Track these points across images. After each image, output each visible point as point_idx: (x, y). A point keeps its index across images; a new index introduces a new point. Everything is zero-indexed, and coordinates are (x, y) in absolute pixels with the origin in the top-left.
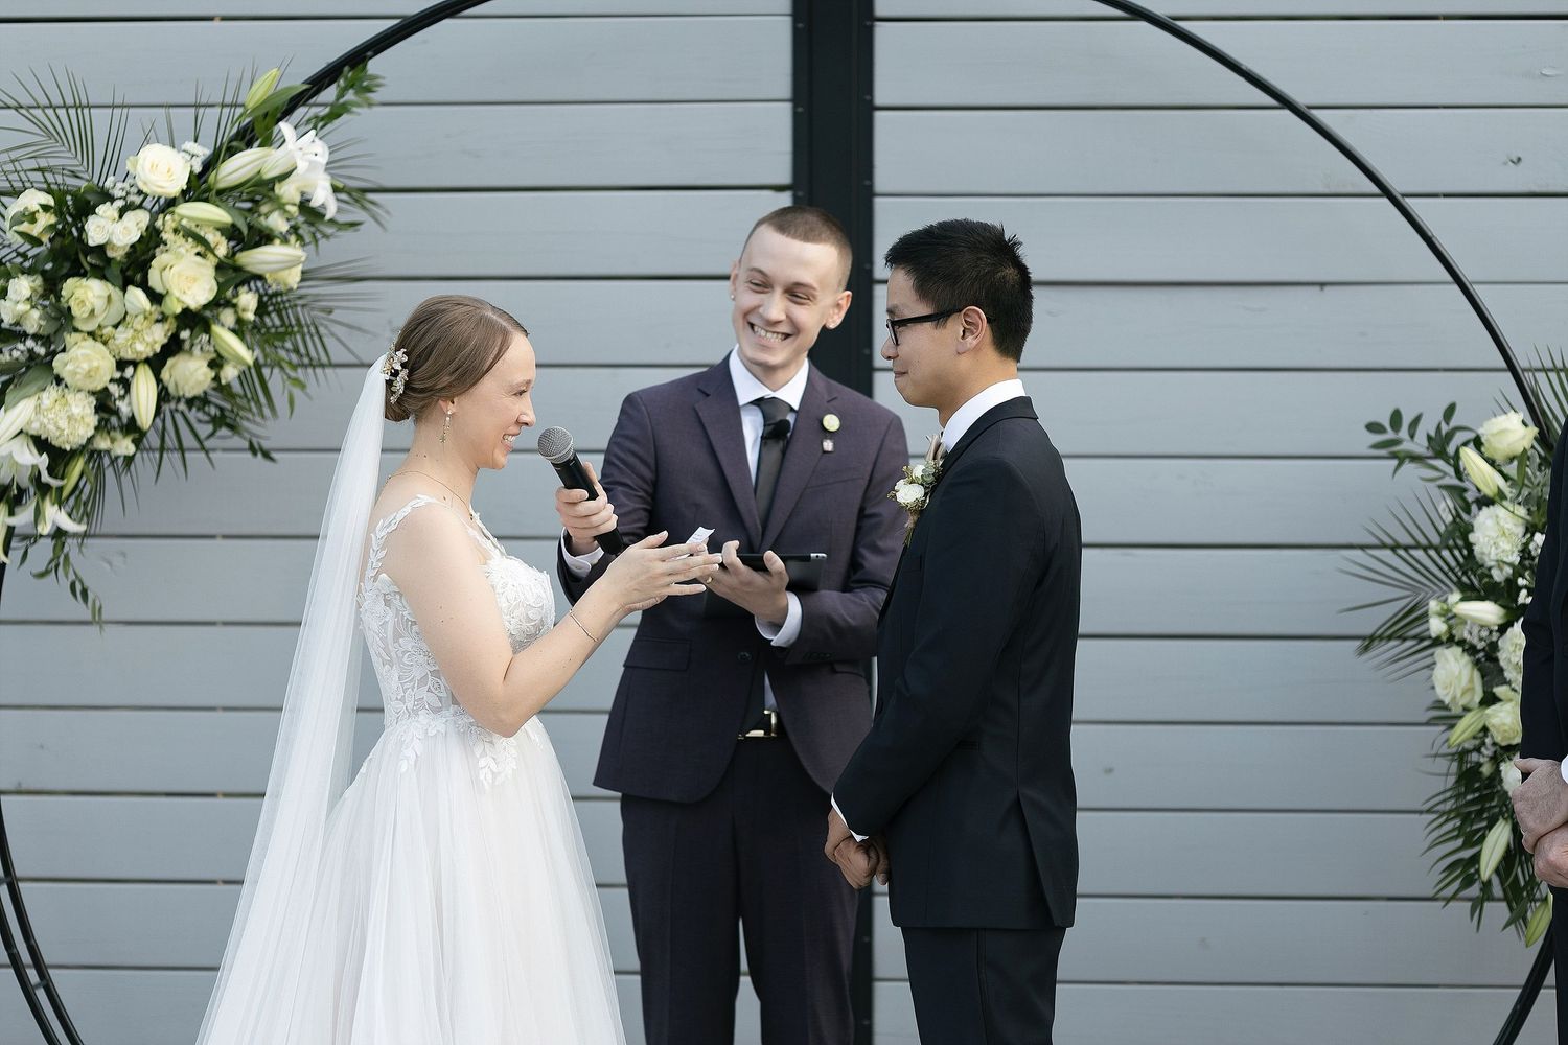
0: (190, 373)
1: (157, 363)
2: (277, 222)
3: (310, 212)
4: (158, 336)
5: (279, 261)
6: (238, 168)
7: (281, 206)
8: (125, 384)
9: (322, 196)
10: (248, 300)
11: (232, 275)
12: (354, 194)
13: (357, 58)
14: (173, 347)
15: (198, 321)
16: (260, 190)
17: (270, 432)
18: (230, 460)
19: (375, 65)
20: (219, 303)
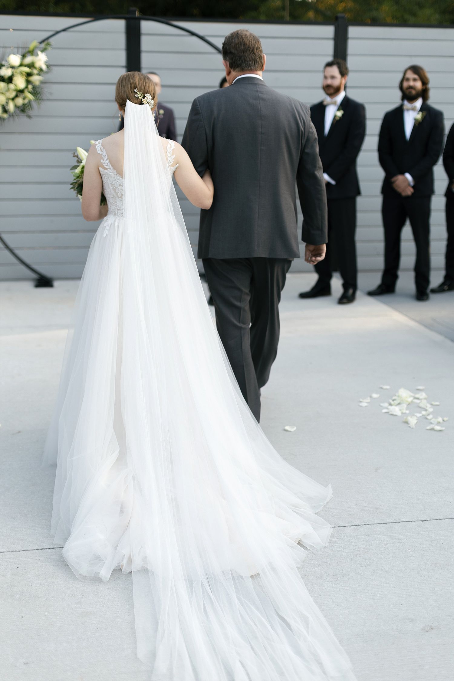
0: (20, 101)
1: (13, 99)
2: (35, 71)
3: (41, 70)
4: (13, 94)
5: (36, 79)
6: (29, 60)
7: (35, 68)
8: (7, 103)
9: (44, 67)
10: (30, 87)
11: (28, 82)
12: (48, 66)
13: (48, 38)
14: (17, 96)
15: (22, 91)
16: (31, 66)
17: (31, 113)
18: (23, 119)
19: (51, 40)
20: (27, 87)
